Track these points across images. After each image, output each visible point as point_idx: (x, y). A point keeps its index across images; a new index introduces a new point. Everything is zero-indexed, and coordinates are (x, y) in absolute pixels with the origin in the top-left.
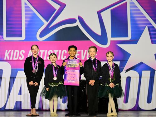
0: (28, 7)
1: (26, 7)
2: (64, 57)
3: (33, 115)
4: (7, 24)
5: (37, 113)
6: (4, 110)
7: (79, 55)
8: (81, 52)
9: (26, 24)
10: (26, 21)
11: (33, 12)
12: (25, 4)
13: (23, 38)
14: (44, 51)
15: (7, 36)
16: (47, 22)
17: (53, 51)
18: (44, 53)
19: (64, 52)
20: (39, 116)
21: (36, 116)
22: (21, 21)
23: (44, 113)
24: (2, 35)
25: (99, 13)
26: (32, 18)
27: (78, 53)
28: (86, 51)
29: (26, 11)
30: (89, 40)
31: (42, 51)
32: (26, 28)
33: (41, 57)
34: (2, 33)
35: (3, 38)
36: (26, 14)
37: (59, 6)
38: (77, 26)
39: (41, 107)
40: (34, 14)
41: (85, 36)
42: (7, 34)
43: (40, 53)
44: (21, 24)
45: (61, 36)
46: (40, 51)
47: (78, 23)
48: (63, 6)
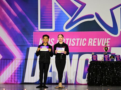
0: (57, 6)
1: (55, 6)
2: (84, 44)
3: (60, 88)
4: (41, 19)
5: (64, 86)
6: (38, 83)
7: (96, 42)
8: (97, 40)
9: (55, 19)
10: (55, 16)
11: (61, 9)
12: (55, 3)
13: (53, 29)
14: (69, 39)
15: (41, 28)
16: (72, 17)
17: (76, 39)
18: (69, 41)
19: (85, 40)
20: (64, 88)
21: (62, 88)
22: (52, 16)
23: (69, 86)
24: (37, 27)
25: (111, 10)
26: (60, 14)
27: (95, 41)
28: (101, 39)
29: (55, 9)
30: (104, 31)
31: (67, 39)
32: (55, 22)
33: (67, 44)
34: (37, 25)
35: (38, 29)
36: (55, 11)
37: (81, 5)
38: (95, 20)
39: (67, 82)
40: (62, 11)
41: (101, 27)
42: (41, 26)
43: (66, 41)
44: (52, 19)
45: (82, 28)
46: (66, 39)
47: (95, 18)
48: (84, 5)
